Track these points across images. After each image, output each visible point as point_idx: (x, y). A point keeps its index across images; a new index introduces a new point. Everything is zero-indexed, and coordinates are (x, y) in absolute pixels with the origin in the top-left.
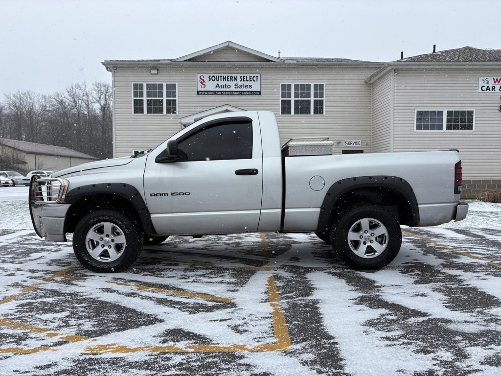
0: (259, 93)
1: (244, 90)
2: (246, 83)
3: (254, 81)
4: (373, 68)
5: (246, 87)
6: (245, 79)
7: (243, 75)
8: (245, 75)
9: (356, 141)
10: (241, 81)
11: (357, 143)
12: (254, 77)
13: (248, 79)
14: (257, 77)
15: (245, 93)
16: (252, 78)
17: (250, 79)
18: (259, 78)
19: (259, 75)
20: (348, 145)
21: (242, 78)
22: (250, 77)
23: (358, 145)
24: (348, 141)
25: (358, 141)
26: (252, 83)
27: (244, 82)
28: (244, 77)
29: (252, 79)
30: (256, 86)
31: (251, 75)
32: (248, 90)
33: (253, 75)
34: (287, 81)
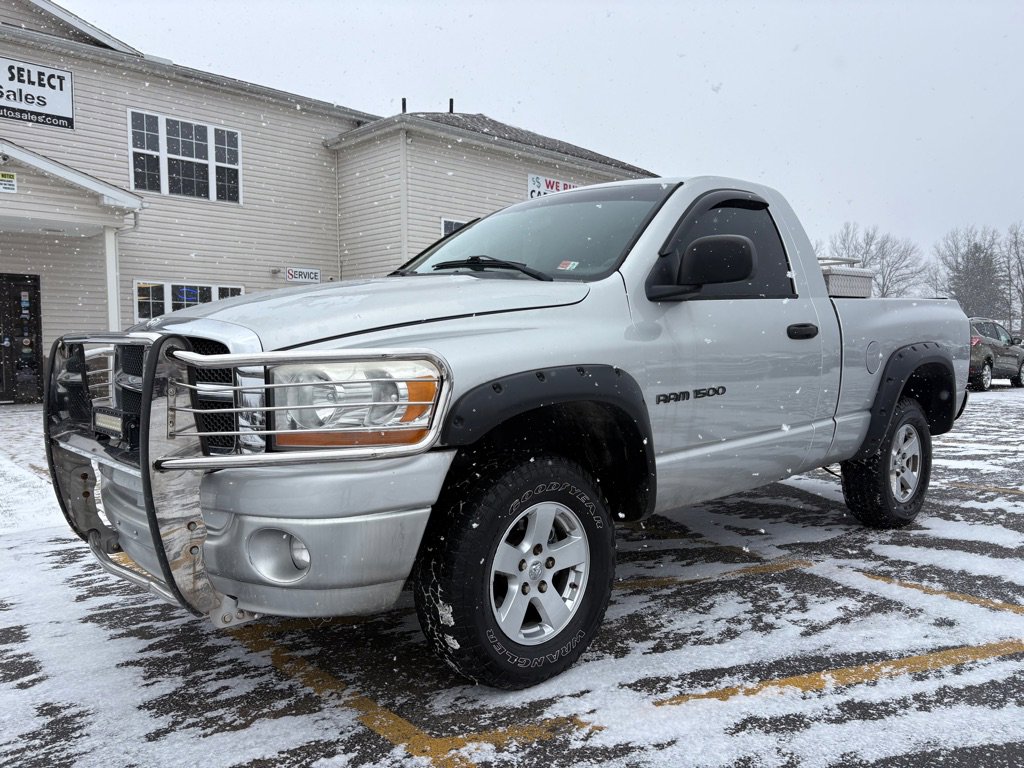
0: (70, 123)
1: (23, 106)
2: (27, 89)
3: (53, 87)
4: (339, 118)
5: (29, 98)
6: (25, 78)
7: (17, 65)
8: (26, 67)
9: (310, 271)
10: (12, 79)
11: (312, 276)
12: (52, 76)
13: (34, 78)
14: (61, 79)
15: (25, 116)
16: (46, 78)
17: (40, 80)
18: (67, 84)
19: (67, 76)
20: (294, 279)
21: (15, 71)
22: (40, 74)
23: (314, 280)
24: (294, 270)
25: (314, 271)
26: (46, 92)
27: (21, 85)
28: (20, 70)
29: (45, 82)
30: (58, 103)
31: (42, 70)
32: (34, 108)
33: (48, 72)
34: (150, 107)
